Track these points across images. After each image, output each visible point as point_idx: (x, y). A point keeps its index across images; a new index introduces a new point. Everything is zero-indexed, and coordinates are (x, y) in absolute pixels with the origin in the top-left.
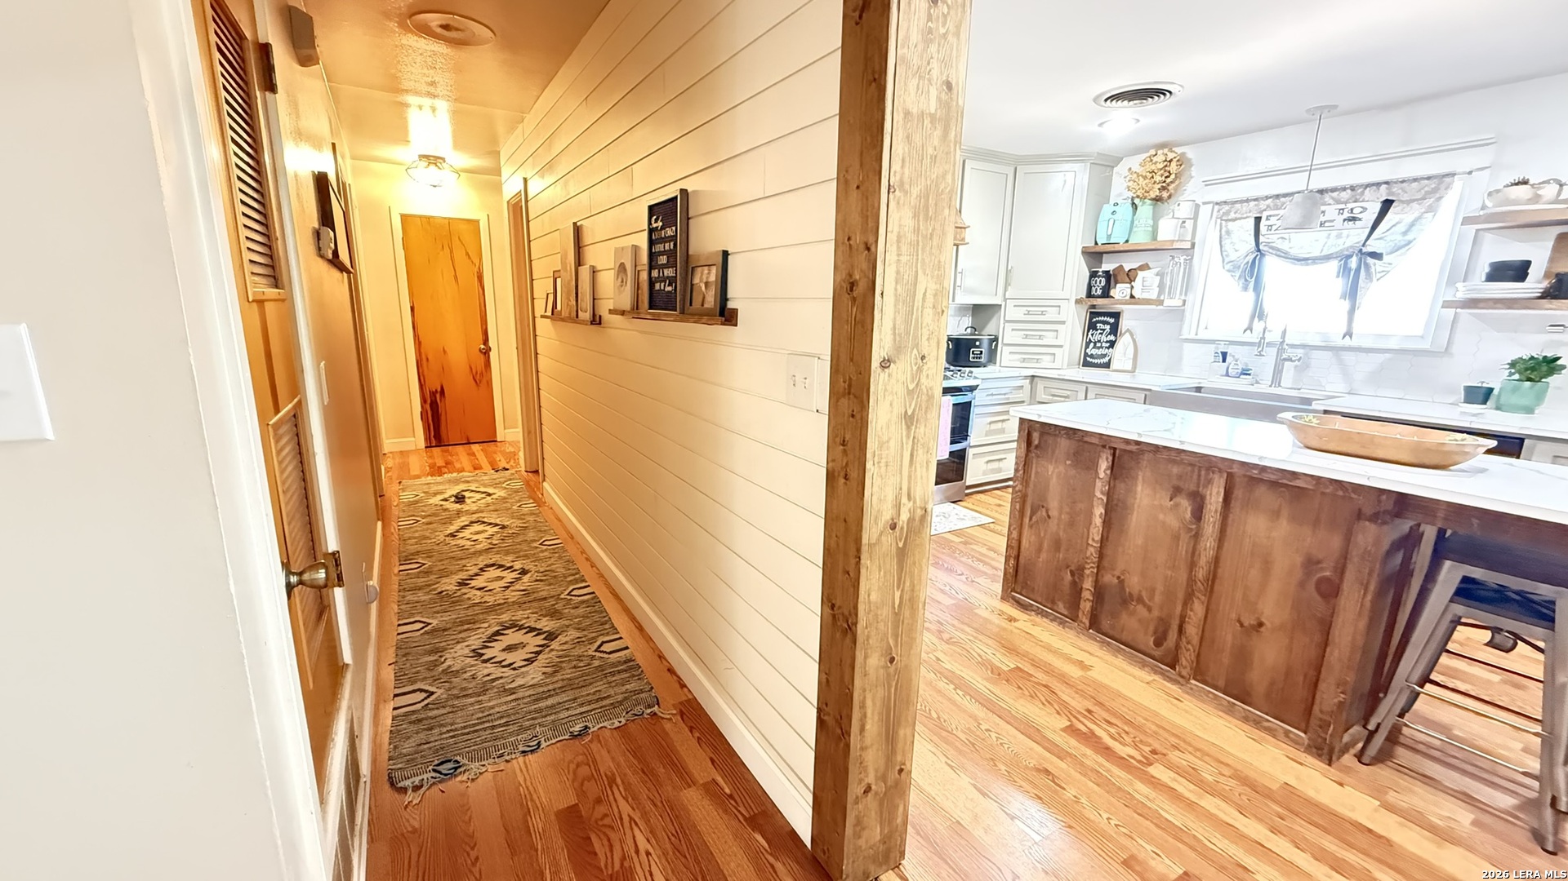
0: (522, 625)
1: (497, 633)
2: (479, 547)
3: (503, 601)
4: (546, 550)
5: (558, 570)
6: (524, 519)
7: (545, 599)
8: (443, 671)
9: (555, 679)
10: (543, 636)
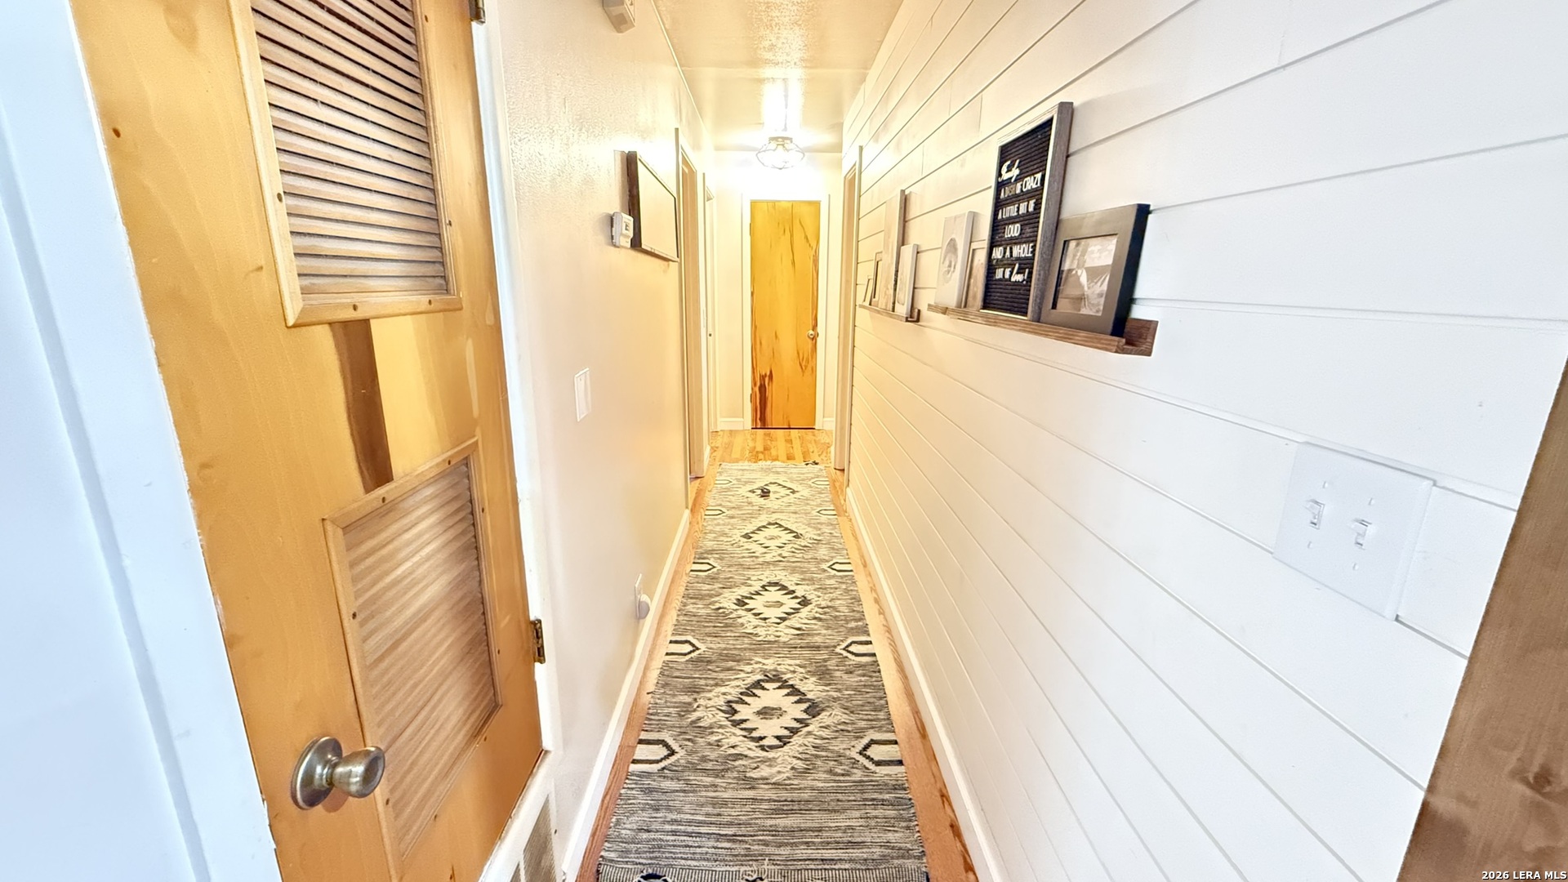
0: (786, 681)
1: (758, 684)
2: (768, 558)
3: (772, 638)
4: (834, 576)
5: (841, 609)
6: (820, 529)
7: (818, 648)
8: (693, 722)
9: (805, 783)
10: (805, 706)
